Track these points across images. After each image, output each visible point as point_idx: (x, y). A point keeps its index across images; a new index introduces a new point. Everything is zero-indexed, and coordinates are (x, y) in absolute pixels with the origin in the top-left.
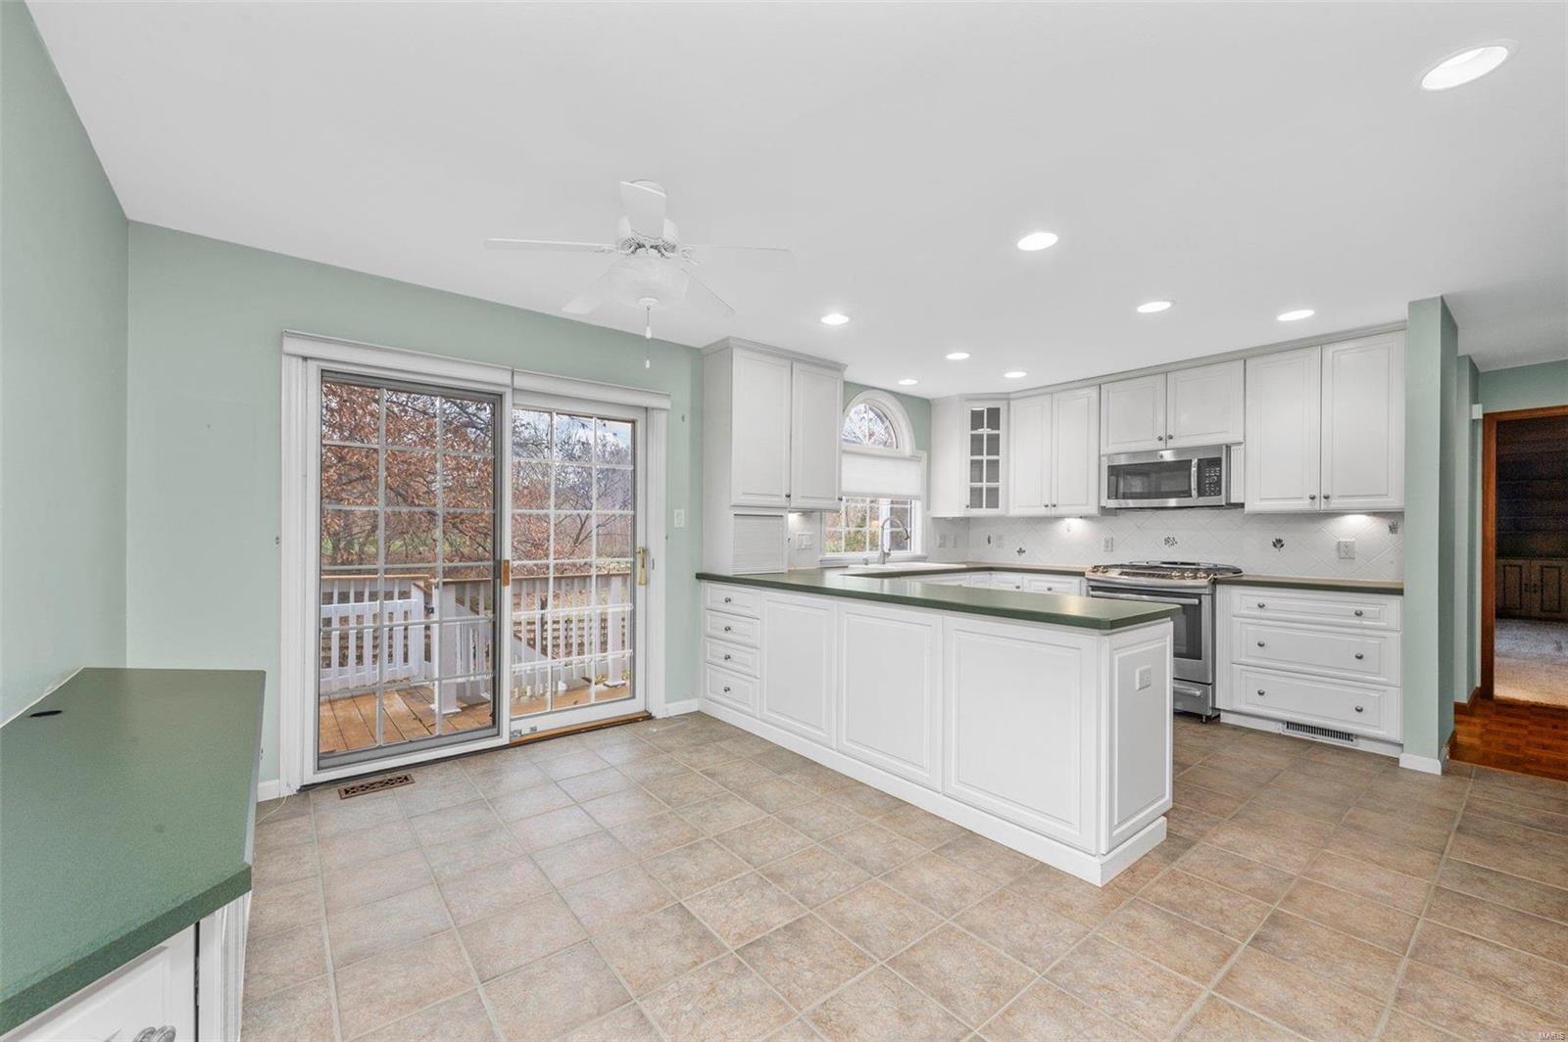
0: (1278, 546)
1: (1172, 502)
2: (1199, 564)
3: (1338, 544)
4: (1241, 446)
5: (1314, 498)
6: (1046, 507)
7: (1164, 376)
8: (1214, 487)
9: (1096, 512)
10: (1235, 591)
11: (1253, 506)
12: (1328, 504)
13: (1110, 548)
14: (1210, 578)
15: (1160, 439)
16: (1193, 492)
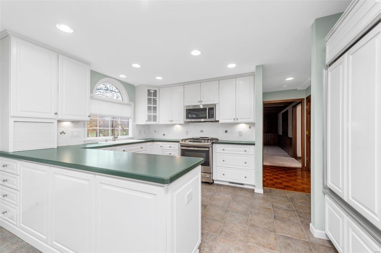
0: (226, 132)
1: (202, 120)
2: (208, 138)
3: (239, 132)
4: (218, 105)
5: (235, 119)
6: (170, 121)
7: (200, 84)
8: (212, 116)
9: (183, 123)
10: (217, 145)
11: (221, 121)
12: (237, 121)
13: (187, 134)
14: (211, 142)
15: (199, 102)
16: (207, 117)
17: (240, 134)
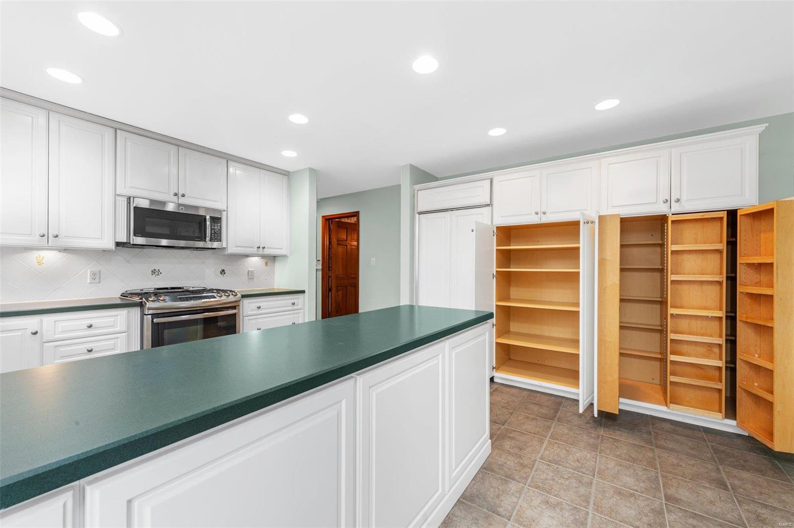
0: (223, 273)
1: (164, 242)
2: (183, 288)
3: (249, 271)
4: (226, 212)
5: (259, 248)
6: (43, 236)
7: (176, 148)
8: (217, 236)
9: (112, 246)
10: (246, 302)
11: (232, 250)
12: (263, 251)
13: (97, 280)
14: (239, 295)
15: (176, 195)
16: (208, 239)
17: (250, 275)
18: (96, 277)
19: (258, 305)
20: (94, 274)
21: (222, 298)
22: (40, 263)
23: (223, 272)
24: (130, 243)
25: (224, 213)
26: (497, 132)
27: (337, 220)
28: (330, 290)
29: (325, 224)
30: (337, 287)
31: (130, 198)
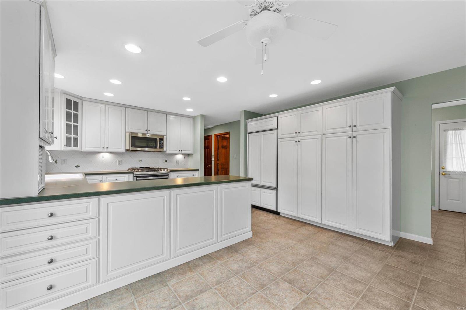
1: (147, 149)
3: (177, 161)
4: (166, 136)
5: (179, 150)
6: (103, 148)
7: (147, 112)
8: (162, 146)
9: (124, 151)
10: (172, 173)
11: (168, 152)
12: (181, 152)
13: (120, 164)
14: (169, 171)
15: (146, 130)
16: (158, 147)
17: (178, 163)
18: (120, 162)
19: (177, 175)
20: (120, 161)
21: (162, 171)
22: (103, 157)
23: (166, 161)
24: (130, 150)
25: (165, 137)
26: (273, 96)
27: (222, 136)
28: (218, 170)
29: (216, 138)
30: (222, 169)
31: (130, 133)
